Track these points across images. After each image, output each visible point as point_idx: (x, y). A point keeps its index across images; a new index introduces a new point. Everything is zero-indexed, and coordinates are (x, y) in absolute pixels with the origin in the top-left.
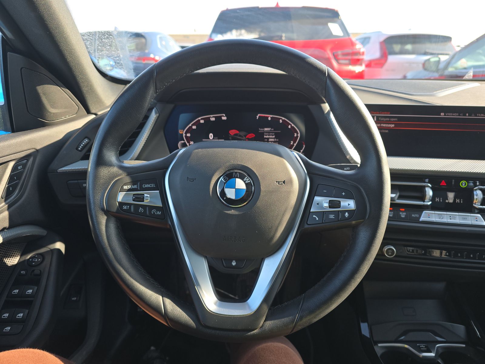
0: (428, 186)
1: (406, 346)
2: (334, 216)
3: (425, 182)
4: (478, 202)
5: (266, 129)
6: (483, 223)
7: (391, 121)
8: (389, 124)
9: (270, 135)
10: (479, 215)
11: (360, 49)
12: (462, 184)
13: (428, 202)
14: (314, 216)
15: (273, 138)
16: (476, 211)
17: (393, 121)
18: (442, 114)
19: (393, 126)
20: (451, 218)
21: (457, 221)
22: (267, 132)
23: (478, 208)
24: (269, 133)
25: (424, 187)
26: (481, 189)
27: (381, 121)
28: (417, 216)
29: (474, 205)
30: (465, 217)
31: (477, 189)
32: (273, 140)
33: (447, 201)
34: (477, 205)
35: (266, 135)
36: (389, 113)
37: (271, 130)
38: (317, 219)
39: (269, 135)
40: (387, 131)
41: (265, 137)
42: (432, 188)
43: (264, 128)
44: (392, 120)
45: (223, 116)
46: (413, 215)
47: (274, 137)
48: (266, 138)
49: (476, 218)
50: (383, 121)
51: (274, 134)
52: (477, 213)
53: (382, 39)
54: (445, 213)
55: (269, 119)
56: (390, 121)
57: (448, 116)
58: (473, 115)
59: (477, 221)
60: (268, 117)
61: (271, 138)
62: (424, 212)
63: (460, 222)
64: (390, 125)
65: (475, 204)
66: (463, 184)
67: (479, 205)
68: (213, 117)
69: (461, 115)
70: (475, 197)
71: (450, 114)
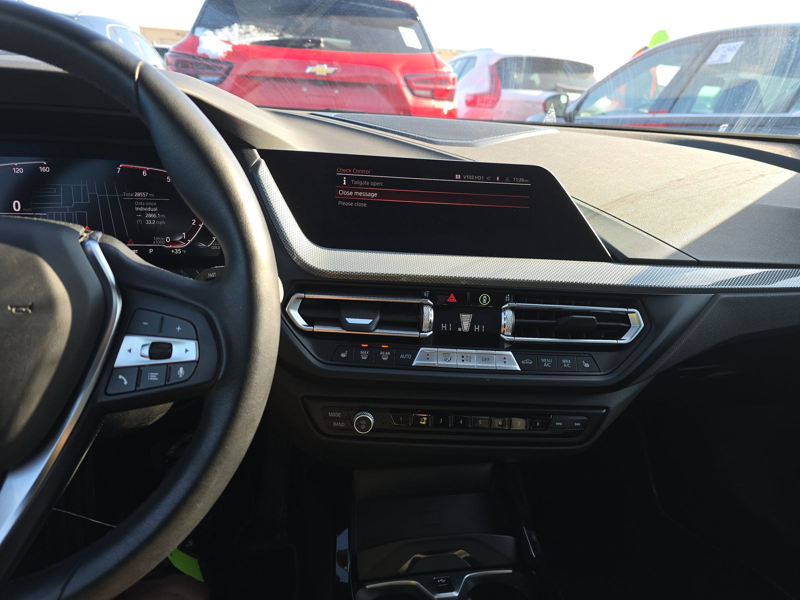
0: (428, 304)
1: (413, 582)
2: (157, 377)
3: (422, 297)
4: (507, 330)
5: (138, 194)
6: (515, 366)
7: (373, 187)
8: (368, 191)
9: (148, 207)
10: (510, 353)
11: (449, 72)
12: (482, 300)
13: (428, 332)
14: (120, 377)
15: (153, 212)
16: (506, 346)
17: (376, 187)
18: (458, 177)
19: (375, 195)
20: (463, 359)
21: (474, 364)
22: (140, 200)
23: (507, 340)
24: (145, 201)
25: (421, 306)
26: (512, 309)
27: (354, 185)
28: (409, 356)
29: (501, 335)
30: (487, 356)
31: (506, 308)
32: (154, 216)
33: (460, 329)
34: (507, 336)
35: (140, 206)
36: (369, 172)
37: (148, 197)
38: (126, 383)
39: (145, 206)
40: (365, 205)
41: (137, 209)
42: (434, 308)
43: (133, 191)
44: (374, 184)
45: (43, 165)
46: (402, 356)
47: (156, 209)
48: (139, 212)
49: (505, 358)
50: (358, 185)
51: (155, 204)
52: (507, 350)
53: (493, 61)
54: (455, 350)
55: (144, 173)
56: (370, 186)
57: (466, 180)
58: (507, 179)
59: (505, 362)
60: (143, 170)
61: (151, 212)
62: (422, 349)
63: (477, 366)
64: (370, 195)
65: (503, 334)
66: (485, 300)
67: (509, 336)
68: (19, 166)
69: (488, 178)
70: (503, 322)
71: (470, 177)
